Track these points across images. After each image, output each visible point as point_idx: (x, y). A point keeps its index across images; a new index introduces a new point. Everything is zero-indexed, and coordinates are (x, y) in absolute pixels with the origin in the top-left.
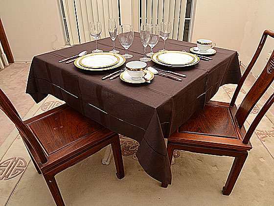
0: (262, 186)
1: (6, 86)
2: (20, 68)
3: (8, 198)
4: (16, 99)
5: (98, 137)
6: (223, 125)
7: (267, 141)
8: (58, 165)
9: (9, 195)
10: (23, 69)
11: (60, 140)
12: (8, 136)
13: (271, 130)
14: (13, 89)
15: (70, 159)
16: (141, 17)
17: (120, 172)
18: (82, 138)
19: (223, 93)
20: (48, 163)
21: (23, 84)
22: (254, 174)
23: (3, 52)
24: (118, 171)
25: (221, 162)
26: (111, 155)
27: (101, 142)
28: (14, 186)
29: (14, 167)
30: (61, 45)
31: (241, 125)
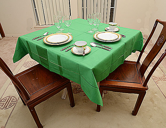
0: (155, 110)
2: (9, 40)
3: (7, 120)
4: (8, 60)
5: (58, 84)
6: (132, 75)
7: (159, 83)
8: (36, 101)
9: (8, 118)
10: (10, 41)
11: (37, 86)
12: (5, 83)
13: (162, 76)
14: (6, 54)
16: (83, 7)
17: (72, 103)
18: (49, 85)
20: (30, 100)
21: (11, 50)
22: (151, 103)
24: (71, 103)
26: (66, 93)
27: (61, 87)
28: (10, 113)
29: (9, 101)
31: (142, 75)
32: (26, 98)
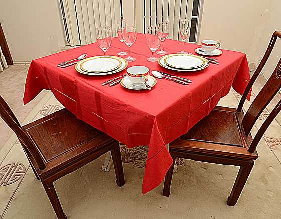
0: (269, 197)
1: (5, 89)
2: (18, 70)
3: (7, 204)
4: (15, 102)
5: (96, 144)
6: (228, 131)
7: (278, 149)
8: (56, 172)
10: (22, 71)
11: (59, 146)
12: (7, 141)
14: (12, 92)
15: (68, 165)
17: (120, 179)
18: (80, 145)
19: (231, 96)
20: (46, 170)
22: (262, 184)
23: (2, 53)
24: (118, 179)
25: (226, 171)
26: (111, 162)
27: (100, 149)
28: (13, 191)
29: (13, 172)
30: (61, 46)
31: (248, 132)
32: (38, 165)
